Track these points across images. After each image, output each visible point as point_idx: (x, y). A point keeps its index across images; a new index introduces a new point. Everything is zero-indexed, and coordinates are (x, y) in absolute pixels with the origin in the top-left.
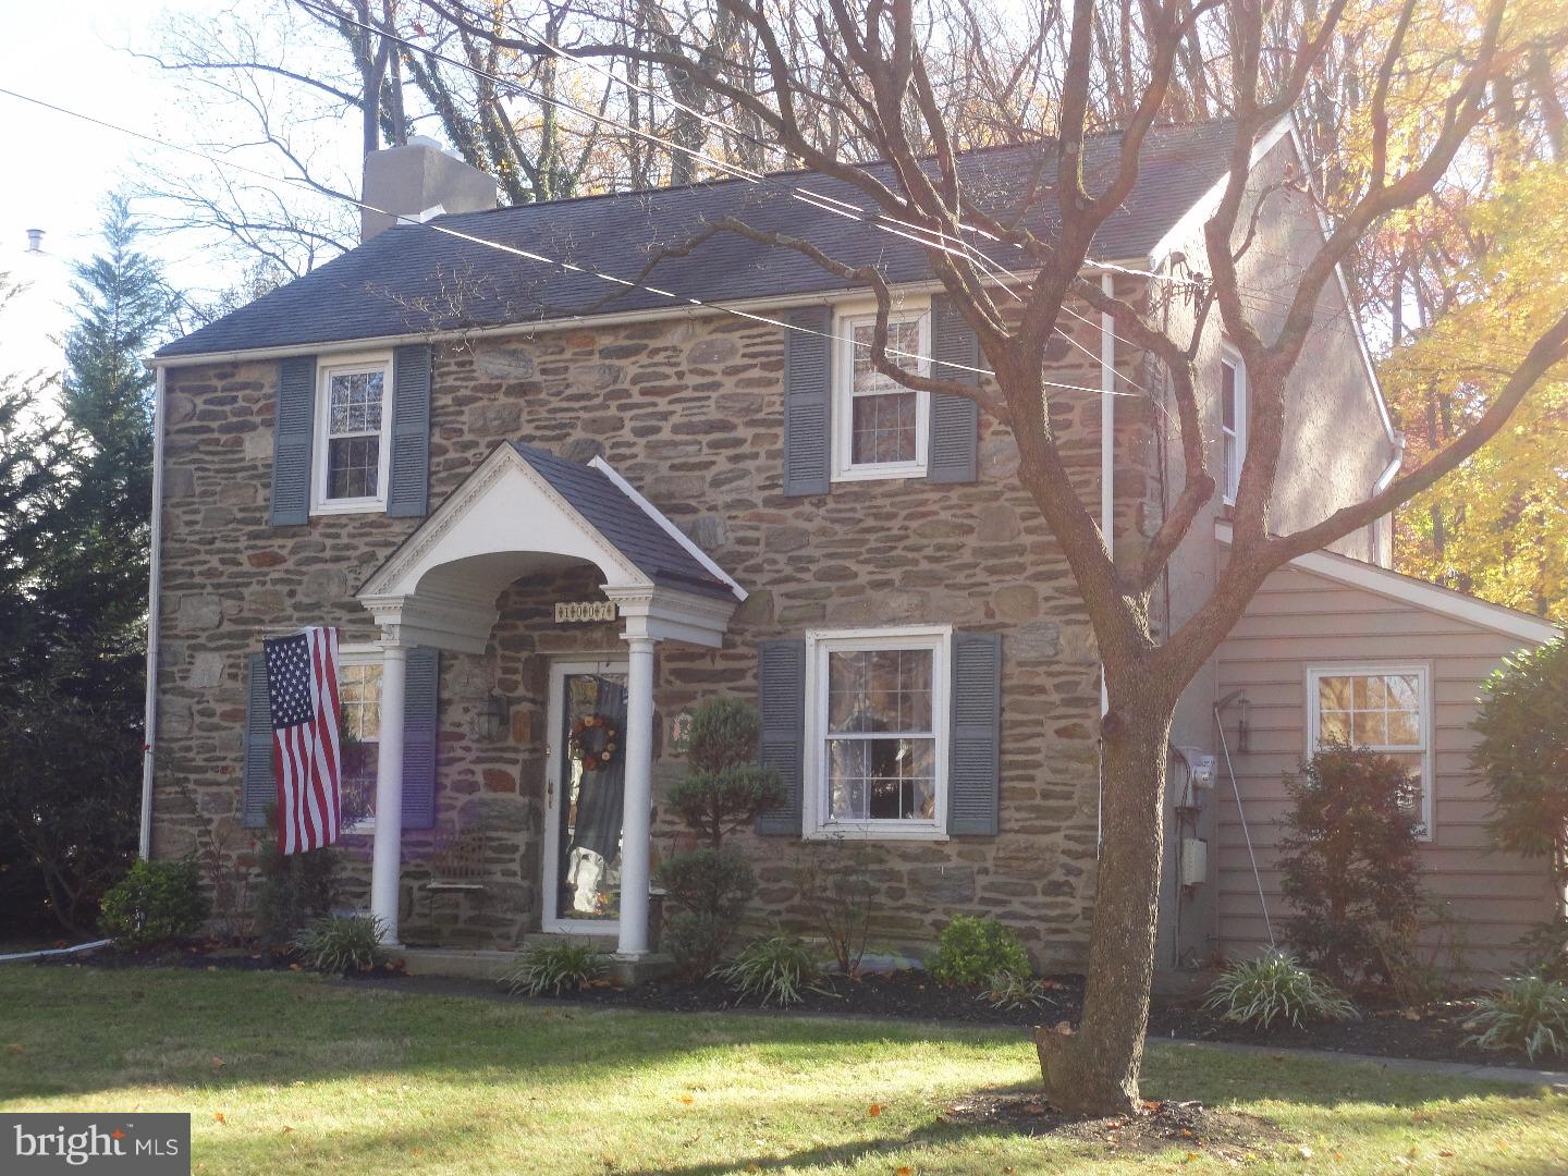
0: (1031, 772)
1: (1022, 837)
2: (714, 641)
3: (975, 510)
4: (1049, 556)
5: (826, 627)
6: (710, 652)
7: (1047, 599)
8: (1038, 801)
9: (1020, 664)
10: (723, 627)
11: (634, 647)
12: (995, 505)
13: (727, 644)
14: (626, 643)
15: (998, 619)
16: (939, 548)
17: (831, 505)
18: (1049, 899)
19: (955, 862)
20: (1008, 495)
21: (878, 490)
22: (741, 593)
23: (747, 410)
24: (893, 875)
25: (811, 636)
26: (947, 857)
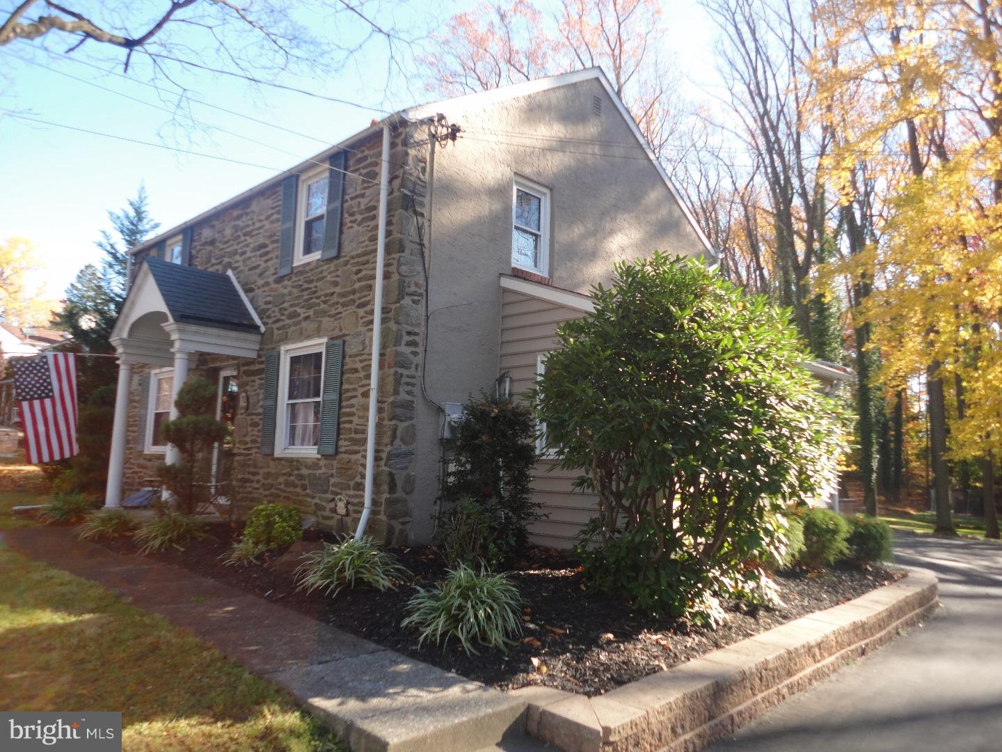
0: (351, 418)
1: (346, 456)
2: (253, 355)
3: (339, 273)
4: (364, 293)
5: (287, 344)
6: (252, 362)
7: (362, 318)
8: (353, 435)
9: (350, 356)
10: (257, 347)
11: (178, 356)
12: (346, 268)
13: (259, 356)
14: (173, 354)
15: (344, 332)
16: (326, 295)
17: (294, 279)
18: (356, 492)
19: (323, 470)
20: (352, 261)
21: (308, 268)
22: (263, 329)
23: (271, 236)
24: (301, 477)
25: (283, 349)
26: (320, 468)
